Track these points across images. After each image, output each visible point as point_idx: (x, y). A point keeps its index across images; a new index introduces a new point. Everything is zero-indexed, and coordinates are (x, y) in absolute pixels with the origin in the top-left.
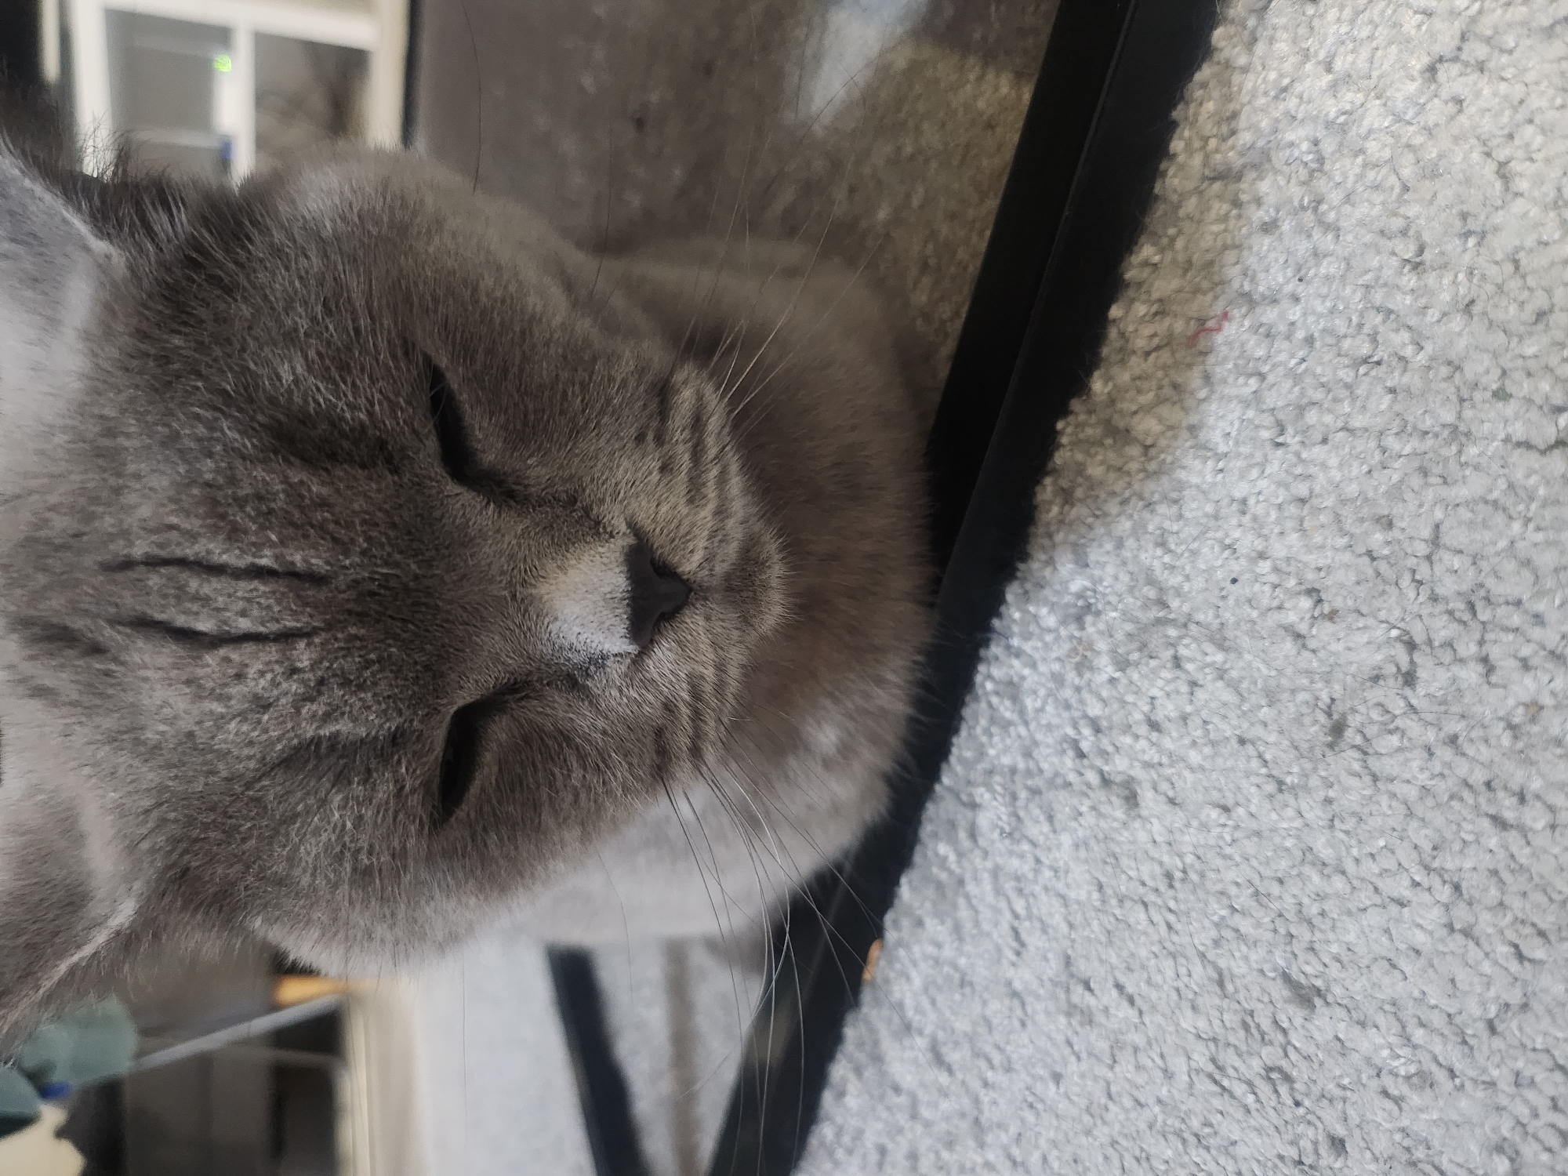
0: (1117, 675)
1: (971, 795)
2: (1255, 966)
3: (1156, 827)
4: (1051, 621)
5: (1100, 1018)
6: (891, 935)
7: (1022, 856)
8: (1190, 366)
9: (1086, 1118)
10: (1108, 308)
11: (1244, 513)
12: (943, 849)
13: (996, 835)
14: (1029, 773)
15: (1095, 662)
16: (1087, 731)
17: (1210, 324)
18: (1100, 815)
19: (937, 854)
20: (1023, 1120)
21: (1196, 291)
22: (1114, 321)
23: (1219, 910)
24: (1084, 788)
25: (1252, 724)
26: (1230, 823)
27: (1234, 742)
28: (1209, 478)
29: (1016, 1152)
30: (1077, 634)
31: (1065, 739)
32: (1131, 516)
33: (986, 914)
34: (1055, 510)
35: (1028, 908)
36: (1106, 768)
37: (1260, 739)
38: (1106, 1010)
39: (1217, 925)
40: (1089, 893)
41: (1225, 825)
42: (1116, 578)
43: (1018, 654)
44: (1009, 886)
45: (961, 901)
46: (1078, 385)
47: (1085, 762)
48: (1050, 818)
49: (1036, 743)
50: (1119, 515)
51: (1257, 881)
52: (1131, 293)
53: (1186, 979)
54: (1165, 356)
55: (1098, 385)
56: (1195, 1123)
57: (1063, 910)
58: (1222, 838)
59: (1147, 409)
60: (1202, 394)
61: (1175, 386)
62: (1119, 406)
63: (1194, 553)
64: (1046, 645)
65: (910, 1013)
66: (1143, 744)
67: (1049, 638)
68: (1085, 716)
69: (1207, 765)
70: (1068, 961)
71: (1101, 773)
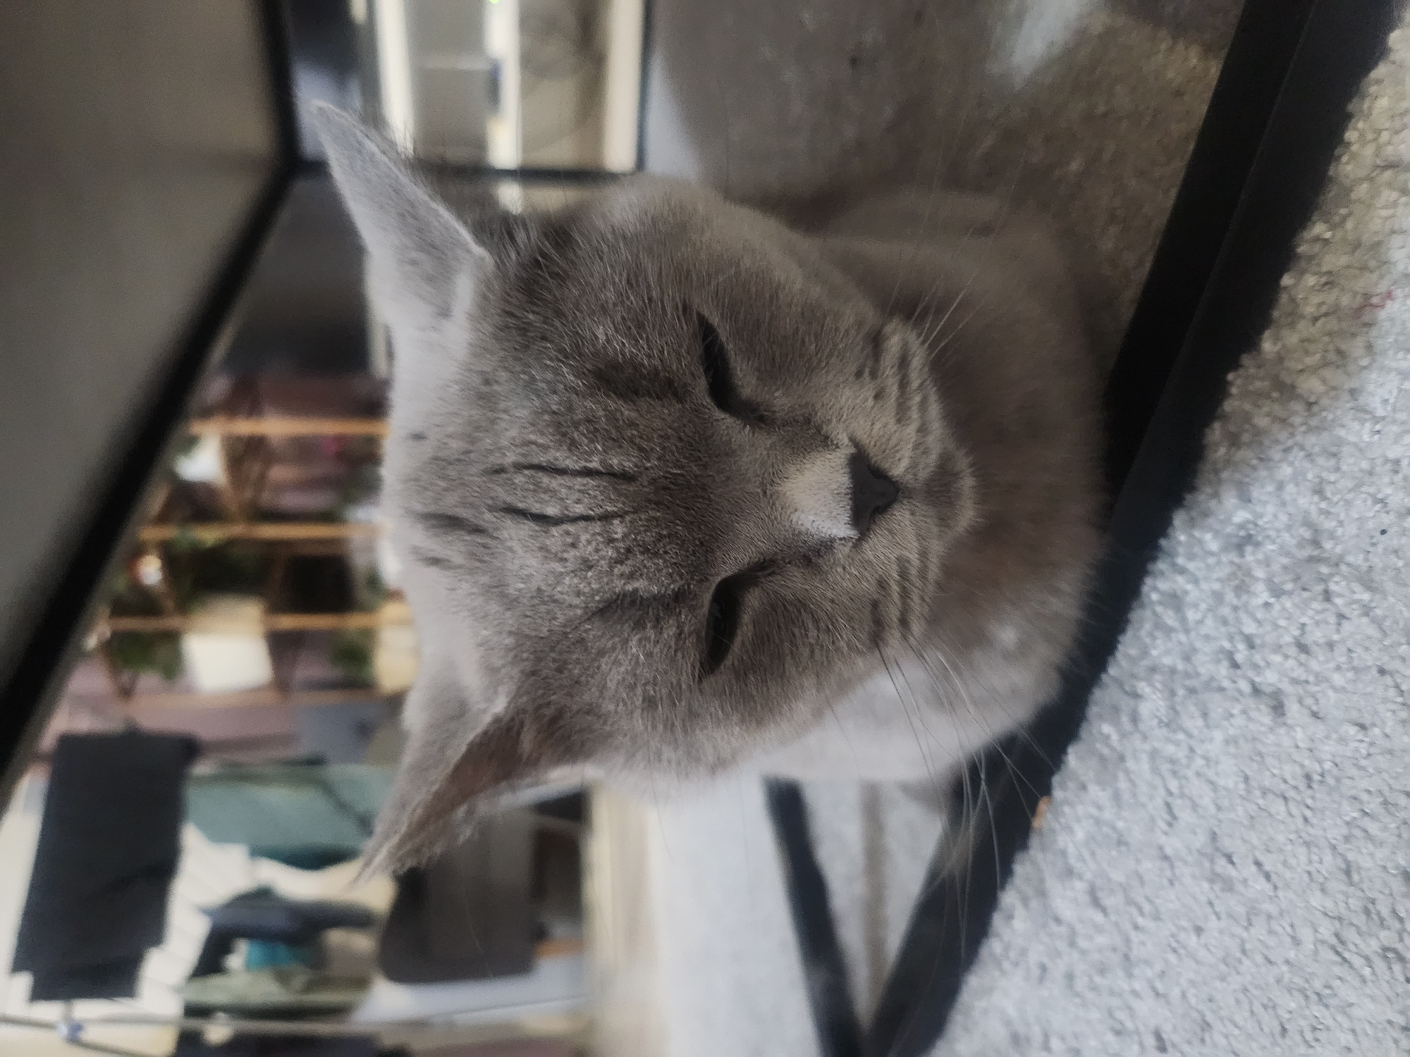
0: (1272, 600)
1: (1134, 686)
2: (1380, 863)
3: (1299, 734)
4: (1214, 546)
5: (1240, 888)
6: (1058, 793)
7: (1177, 744)
8: (1354, 335)
9: (1222, 967)
10: (1281, 276)
11: (1396, 472)
12: (1107, 728)
13: (1155, 722)
14: (1187, 675)
15: (1252, 588)
16: (1241, 646)
17: (1375, 300)
18: (1250, 719)
19: (1102, 734)
20: (1166, 961)
21: (1364, 268)
22: (1286, 288)
23: (1351, 813)
24: (1237, 695)
25: (1392, 658)
26: (1366, 739)
27: (1374, 671)
28: (1366, 438)
29: (1159, 986)
30: (1237, 560)
31: (1222, 650)
32: (1291, 464)
33: (1143, 788)
34: (1222, 451)
35: (1181, 787)
36: (1257, 679)
37: (1398, 672)
38: (1245, 882)
39: (1348, 823)
40: (1236, 783)
41: (1361, 741)
42: (1275, 516)
43: (1182, 571)
44: (1165, 767)
45: (1121, 775)
46: (1249, 342)
47: (1239, 672)
48: (1205, 715)
49: (1195, 650)
50: (1281, 461)
51: (1387, 793)
52: (1303, 264)
53: (1318, 866)
54: (1332, 324)
55: (1268, 346)
56: (1318, 985)
57: (1212, 794)
58: (1357, 750)
59: (1314, 370)
60: (1364, 362)
61: (1340, 352)
62: (1287, 364)
63: (1348, 503)
64: (1208, 567)
65: (1072, 861)
66: (1291, 663)
67: (1211, 560)
68: (1241, 633)
69: (1350, 687)
70: (1214, 837)
71: (1253, 684)
